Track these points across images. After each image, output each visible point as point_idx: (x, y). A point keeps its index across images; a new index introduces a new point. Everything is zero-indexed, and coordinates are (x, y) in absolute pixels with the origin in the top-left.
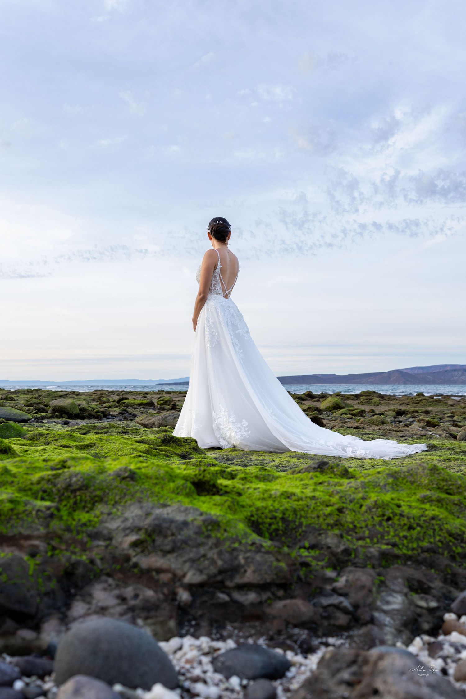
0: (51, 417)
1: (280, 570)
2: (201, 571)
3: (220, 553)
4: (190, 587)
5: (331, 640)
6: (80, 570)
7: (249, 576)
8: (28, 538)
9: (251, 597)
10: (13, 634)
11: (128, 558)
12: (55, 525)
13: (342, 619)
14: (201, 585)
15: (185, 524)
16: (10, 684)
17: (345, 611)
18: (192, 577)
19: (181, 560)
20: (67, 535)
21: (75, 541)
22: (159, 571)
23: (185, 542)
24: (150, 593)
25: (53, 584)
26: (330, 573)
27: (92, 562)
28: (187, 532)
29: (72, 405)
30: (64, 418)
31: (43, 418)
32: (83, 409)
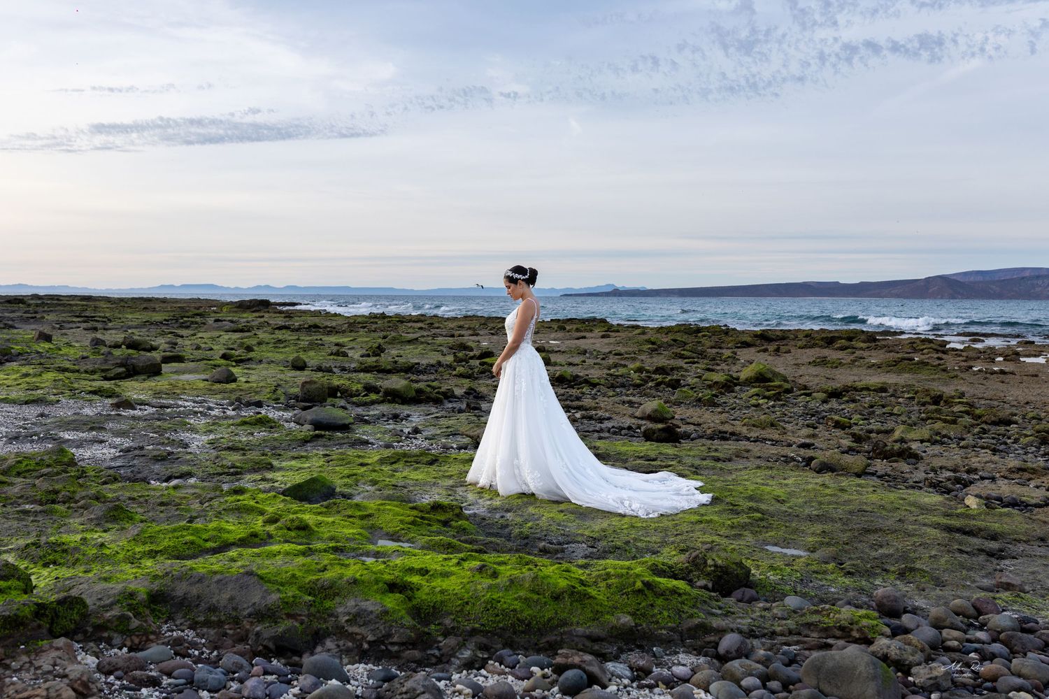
0: (382, 402)
1: (410, 636)
2: (374, 635)
3: (385, 628)
4: (369, 643)
5: (427, 669)
6: (321, 632)
7: (395, 639)
8: (300, 615)
9: (396, 648)
10: (291, 658)
11: (343, 627)
12: (313, 610)
13: (434, 660)
14: (374, 641)
15: (372, 612)
16: (287, 676)
17: (436, 657)
18: (370, 638)
19: (367, 630)
20: (318, 615)
21: (321, 618)
22: (356, 634)
23: (369, 621)
24: (350, 644)
25: (309, 638)
26: (440, 638)
27: (327, 628)
28: (372, 617)
29: (406, 387)
30: (397, 403)
31: (373, 403)
32: (419, 391)
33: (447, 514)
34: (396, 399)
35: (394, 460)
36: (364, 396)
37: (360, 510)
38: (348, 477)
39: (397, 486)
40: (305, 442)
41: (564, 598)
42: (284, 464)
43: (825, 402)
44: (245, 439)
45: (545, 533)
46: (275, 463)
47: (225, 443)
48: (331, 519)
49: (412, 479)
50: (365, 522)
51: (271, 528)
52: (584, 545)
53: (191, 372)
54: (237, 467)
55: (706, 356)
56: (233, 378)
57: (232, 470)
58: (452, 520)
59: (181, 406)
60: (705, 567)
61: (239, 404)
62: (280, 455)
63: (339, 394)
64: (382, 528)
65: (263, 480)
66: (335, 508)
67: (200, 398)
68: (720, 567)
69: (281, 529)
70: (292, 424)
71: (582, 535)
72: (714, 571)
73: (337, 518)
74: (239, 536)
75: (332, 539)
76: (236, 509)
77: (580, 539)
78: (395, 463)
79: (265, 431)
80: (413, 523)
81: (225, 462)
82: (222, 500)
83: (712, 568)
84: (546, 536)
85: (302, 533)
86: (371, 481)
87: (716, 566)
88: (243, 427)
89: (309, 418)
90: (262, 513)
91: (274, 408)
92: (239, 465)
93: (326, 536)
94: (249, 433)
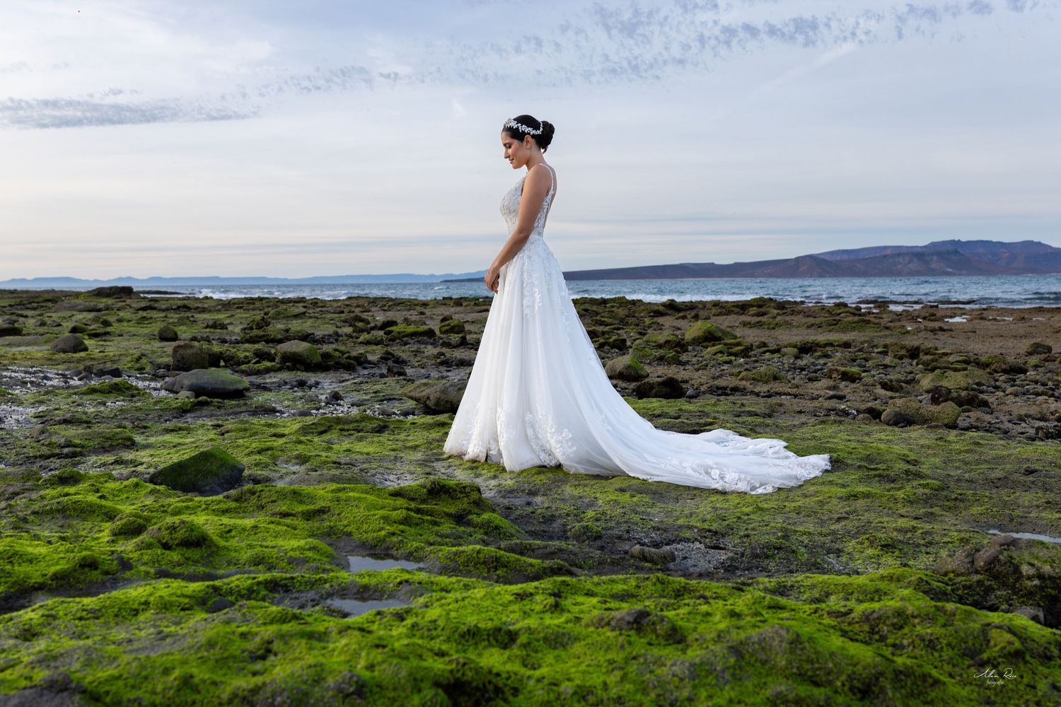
0: (280, 369)
29: (310, 350)
30: (298, 370)
31: (268, 370)
32: (326, 356)
33: (458, 502)
34: (298, 366)
35: (323, 429)
36: (255, 363)
37: (301, 502)
38: (259, 452)
39: (339, 463)
40: (183, 411)
41: (882, 690)
42: (152, 440)
43: (797, 357)
44: (92, 410)
45: (624, 527)
46: (139, 439)
47: (59, 415)
48: (248, 522)
49: (362, 453)
50: (315, 524)
51: (127, 547)
52: (697, 545)
53: (28, 344)
54: (75, 446)
55: (627, 323)
56: (83, 347)
57: (66, 450)
58: (470, 512)
59: (6, 377)
60: (1017, 580)
61: (88, 372)
62: (145, 427)
63: (222, 363)
64: (350, 534)
65: (116, 462)
66: (254, 500)
67: (35, 369)
68: (1051, 578)
69: (149, 546)
70: (163, 393)
71: (690, 528)
72: (1041, 588)
73: (260, 519)
74: (53, 569)
75: (258, 561)
76: (58, 511)
77: (688, 534)
78: (325, 432)
79: (123, 400)
80: (406, 521)
81: (54, 439)
82: (34, 496)
83: (1036, 582)
84: (628, 532)
85: (195, 553)
86: (298, 457)
87: (1041, 576)
88: (91, 397)
89: (186, 382)
90: (110, 516)
91: (137, 378)
92: (79, 442)
93: (245, 555)
94: (99, 403)
